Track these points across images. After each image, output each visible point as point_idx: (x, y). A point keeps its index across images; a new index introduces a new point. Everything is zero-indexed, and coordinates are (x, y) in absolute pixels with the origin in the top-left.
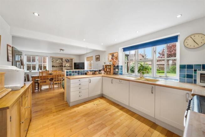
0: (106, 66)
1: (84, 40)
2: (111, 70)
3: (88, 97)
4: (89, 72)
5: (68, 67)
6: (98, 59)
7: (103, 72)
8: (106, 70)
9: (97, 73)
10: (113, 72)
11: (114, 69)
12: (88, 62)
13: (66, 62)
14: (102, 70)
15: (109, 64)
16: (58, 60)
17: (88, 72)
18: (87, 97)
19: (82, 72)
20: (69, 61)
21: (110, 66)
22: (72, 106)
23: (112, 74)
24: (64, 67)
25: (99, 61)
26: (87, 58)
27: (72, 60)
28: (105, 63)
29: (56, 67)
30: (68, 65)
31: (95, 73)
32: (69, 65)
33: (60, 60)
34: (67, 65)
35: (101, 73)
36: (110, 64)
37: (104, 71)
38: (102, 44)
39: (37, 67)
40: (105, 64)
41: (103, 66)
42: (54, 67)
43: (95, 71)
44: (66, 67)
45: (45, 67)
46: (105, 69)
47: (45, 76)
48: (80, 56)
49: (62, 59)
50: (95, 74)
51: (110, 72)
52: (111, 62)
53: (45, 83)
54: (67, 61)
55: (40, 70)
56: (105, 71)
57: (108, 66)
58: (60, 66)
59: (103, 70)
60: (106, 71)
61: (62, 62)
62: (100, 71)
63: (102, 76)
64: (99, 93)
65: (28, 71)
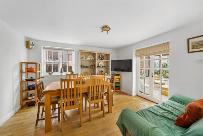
5: (103, 67)
13: (100, 59)
20: (103, 57)
24: (97, 67)
27: (108, 55)
29: (87, 67)
30: (102, 63)
32: (103, 65)
33: (92, 56)
34: (101, 65)
39: (60, 67)
42: (84, 67)
44: (100, 67)
45: (70, 68)
47: (73, 89)
49: (94, 54)
53: (72, 106)
54: (101, 57)
55: (64, 72)
58: (92, 66)
61: (95, 59)
65: (47, 74)
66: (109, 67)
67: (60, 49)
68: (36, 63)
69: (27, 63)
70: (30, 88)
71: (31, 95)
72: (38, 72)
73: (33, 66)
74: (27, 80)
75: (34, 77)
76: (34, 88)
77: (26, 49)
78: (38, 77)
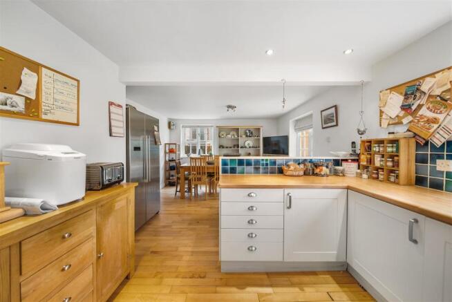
0: (368, 145)
1: (270, 52)
2: (397, 164)
3: (281, 260)
4: (292, 168)
5: (250, 147)
6: (331, 119)
7: (351, 168)
8: (370, 161)
9: (325, 170)
10: (414, 175)
11: (421, 160)
12: (300, 133)
13: (247, 136)
14: (346, 160)
15: (384, 135)
16: (232, 133)
17: (288, 166)
18: (276, 257)
19: (267, 164)
20: (252, 133)
21: (395, 142)
22: (227, 274)
23: (409, 184)
24: (241, 147)
25: (337, 125)
26: (297, 121)
27: (258, 130)
28: (361, 133)
29: (227, 148)
30: (250, 142)
31: (317, 171)
32: (251, 145)
33: (235, 133)
34: (248, 144)
35: (343, 174)
36: (391, 137)
37: (355, 165)
38: (348, 52)
39: (198, 148)
40: (365, 137)
41: (353, 143)
42: (223, 147)
43: (316, 165)
44: (245, 147)
45: (209, 149)
46: (363, 158)
47: (200, 167)
48: (278, 119)
49: (237, 130)
50: (314, 174)
51: (392, 171)
52: (400, 123)
54: (250, 134)
56: (364, 163)
57: (380, 142)
58: (234, 146)
59: (353, 160)
60: (366, 167)
61: (238, 136)
62: (337, 163)
63: (348, 188)
64: (329, 254)
65: (186, 156)
66: (259, 147)
67: (198, 126)
68: (175, 144)
69: (169, 144)
70: (172, 168)
71: (172, 176)
72: (177, 152)
73: (173, 147)
74: (170, 161)
75: (174, 158)
76: (174, 169)
77: (168, 130)
78: (177, 158)
